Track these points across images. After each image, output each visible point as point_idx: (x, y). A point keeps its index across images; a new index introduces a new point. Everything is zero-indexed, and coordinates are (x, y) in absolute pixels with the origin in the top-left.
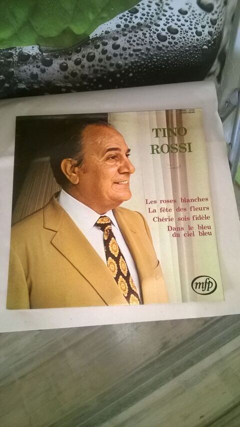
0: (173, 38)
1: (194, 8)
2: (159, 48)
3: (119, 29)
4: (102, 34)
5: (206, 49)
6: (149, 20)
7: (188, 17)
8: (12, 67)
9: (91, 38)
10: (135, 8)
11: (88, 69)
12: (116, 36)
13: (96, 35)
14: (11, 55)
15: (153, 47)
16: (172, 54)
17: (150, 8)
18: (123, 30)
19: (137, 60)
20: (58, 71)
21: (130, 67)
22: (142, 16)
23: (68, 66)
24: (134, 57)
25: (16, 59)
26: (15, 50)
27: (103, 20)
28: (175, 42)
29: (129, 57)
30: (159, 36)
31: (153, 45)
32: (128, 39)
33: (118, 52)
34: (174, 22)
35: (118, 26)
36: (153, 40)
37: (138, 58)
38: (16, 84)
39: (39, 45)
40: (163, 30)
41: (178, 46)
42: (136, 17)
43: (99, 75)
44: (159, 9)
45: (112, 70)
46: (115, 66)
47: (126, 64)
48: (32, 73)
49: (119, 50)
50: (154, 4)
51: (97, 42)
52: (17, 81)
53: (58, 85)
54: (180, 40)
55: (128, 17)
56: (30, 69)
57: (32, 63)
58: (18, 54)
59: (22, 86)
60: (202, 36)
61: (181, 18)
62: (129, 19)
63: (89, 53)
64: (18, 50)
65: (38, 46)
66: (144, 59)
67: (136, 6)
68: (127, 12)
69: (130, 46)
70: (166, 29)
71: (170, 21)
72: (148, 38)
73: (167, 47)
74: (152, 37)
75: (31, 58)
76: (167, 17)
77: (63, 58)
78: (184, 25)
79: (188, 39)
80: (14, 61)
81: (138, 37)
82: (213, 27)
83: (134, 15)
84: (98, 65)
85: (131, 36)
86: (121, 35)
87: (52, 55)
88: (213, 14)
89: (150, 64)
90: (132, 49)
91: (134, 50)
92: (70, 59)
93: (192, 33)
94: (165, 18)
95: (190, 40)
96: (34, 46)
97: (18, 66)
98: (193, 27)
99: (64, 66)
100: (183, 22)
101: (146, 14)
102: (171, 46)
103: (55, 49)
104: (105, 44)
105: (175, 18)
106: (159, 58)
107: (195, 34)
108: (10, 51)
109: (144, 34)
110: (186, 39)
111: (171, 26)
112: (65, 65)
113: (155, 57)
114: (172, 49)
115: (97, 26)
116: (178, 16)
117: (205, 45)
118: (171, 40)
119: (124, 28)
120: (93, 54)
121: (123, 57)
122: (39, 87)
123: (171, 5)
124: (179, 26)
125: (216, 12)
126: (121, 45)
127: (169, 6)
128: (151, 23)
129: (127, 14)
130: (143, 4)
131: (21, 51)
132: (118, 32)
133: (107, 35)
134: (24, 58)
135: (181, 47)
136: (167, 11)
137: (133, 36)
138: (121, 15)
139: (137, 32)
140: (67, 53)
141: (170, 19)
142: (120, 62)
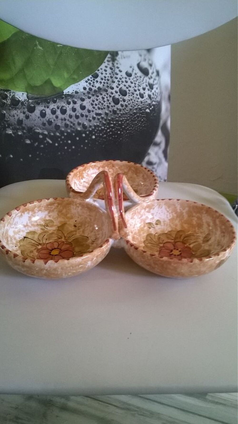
0: (124, 101)
2: (114, 112)
6: (106, 84)
7: (133, 79)
12: (83, 97)
13: (69, 92)
15: (110, 111)
16: (124, 117)
18: (88, 93)
19: (98, 124)
21: (93, 130)
22: (101, 81)
24: (96, 120)
26: (10, 93)
28: (126, 105)
29: (92, 120)
31: (110, 109)
32: (91, 102)
34: (123, 84)
35: (85, 89)
39: (27, 92)
40: (116, 92)
42: (97, 82)
44: (112, 72)
47: (90, 127)
49: (84, 111)
54: (129, 102)
57: (21, 108)
58: (11, 98)
62: (92, 83)
64: (11, 94)
66: (104, 125)
67: (97, 72)
68: (91, 76)
69: (93, 109)
70: (119, 92)
71: (120, 83)
72: (106, 103)
73: (120, 111)
74: (108, 100)
75: (20, 104)
76: (118, 79)
78: (130, 87)
79: (135, 101)
83: (96, 80)
85: (94, 99)
86: (87, 98)
89: (108, 130)
90: (94, 112)
91: (97, 114)
93: (137, 95)
94: (117, 80)
95: (136, 102)
97: (10, 109)
98: (136, 88)
100: (129, 83)
101: (104, 78)
102: (123, 109)
103: (38, 96)
104: (75, 103)
105: (124, 80)
106: (115, 122)
108: (6, 93)
109: (103, 98)
110: (133, 101)
111: (121, 88)
113: (112, 122)
114: (124, 112)
116: (126, 78)
118: (122, 103)
119: (89, 91)
121: (88, 118)
123: (121, 68)
124: (127, 88)
126: (86, 106)
128: (108, 87)
129: (91, 78)
130: (101, 69)
132: (84, 94)
133: (76, 95)
134: (15, 103)
135: (131, 109)
137: (95, 100)
139: (98, 96)
141: (121, 81)
142: (85, 123)
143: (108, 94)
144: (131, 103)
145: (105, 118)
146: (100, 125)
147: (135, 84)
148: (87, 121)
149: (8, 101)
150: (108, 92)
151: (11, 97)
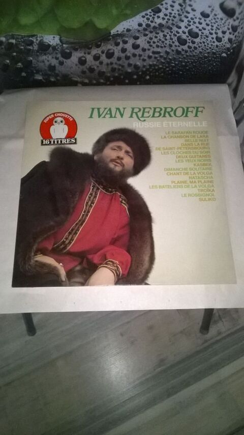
1: (216, 11)
3: (140, 29)
4: (123, 31)
5: (225, 57)
7: (210, 21)
8: (31, 56)
9: (112, 34)
10: (158, 7)
11: (106, 66)
12: (137, 35)
14: (31, 43)
15: (173, 51)
16: (190, 59)
17: (174, 8)
19: (155, 63)
20: (76, 65)
23: (87, 60)
24: (153, 59)
25: (36, 47)
27: (126, 17)
30: (179, 39)
33: (138, 52)
36: (173, 42)
37: (156, 61)
38: (32, 74)
39: (59, 35)
41: (197, 51)
42: (158, 17)
43: (117, 75)
44: (182, 10)
45: (129, 70)
46: (133, 67)
47: (144, 66)
48: (50, 64)
50: (177, 4)
51: (117, 39)
52: (35, 72)
53: (76, 79)
54: (200, 45)
55: (151, 16)
56: (49, 60)
57: (52, 53)
59: (39, 77)
60: (222, 43)
61: (202, 21)
62: (151, 18)
63: (109, 50)
64: (38, 39)
65: (59, 37)
67: (159, 6)
68: (150, 10)
72: (168, 41)
73: (186, 52)
77: (83, 52)
79: (208, 44)
80: (33, 50)
81: (158, 38)
82: (233, 34)
83: (157, 15)
84: (116, 63)
87: (72, 47)
88: (234, 20)
92: (89, 53)
96: (55, 36)
97: (37, 55)
99: (82, 60)
101: (169, 15)
103: (75, 41)
106: (177, 63)
107: (215, 40)
112: (84, 59)
114: (191, 54)
115: (119, 22)
117: (224, 52)
118: (191, 44)
120: (112, 51)
122: (55, 80)
125: (238, 18)
127: (192, 7)
129: (150, 13)
130: (166, 4)
131: (42, 40)
132: (139, 31)
133: (128, 33)
135: (200, 52)
136: (189, 13)
138: (143, 14)
140: (86, 46)
143: (172, 32)
144: (203, 46)
145: (165, 57)
146: (158, 64)
147: (212, 26)
148: (141, 61)
149: (35, 47)
150: (172, 30)
151: (37, 42)
